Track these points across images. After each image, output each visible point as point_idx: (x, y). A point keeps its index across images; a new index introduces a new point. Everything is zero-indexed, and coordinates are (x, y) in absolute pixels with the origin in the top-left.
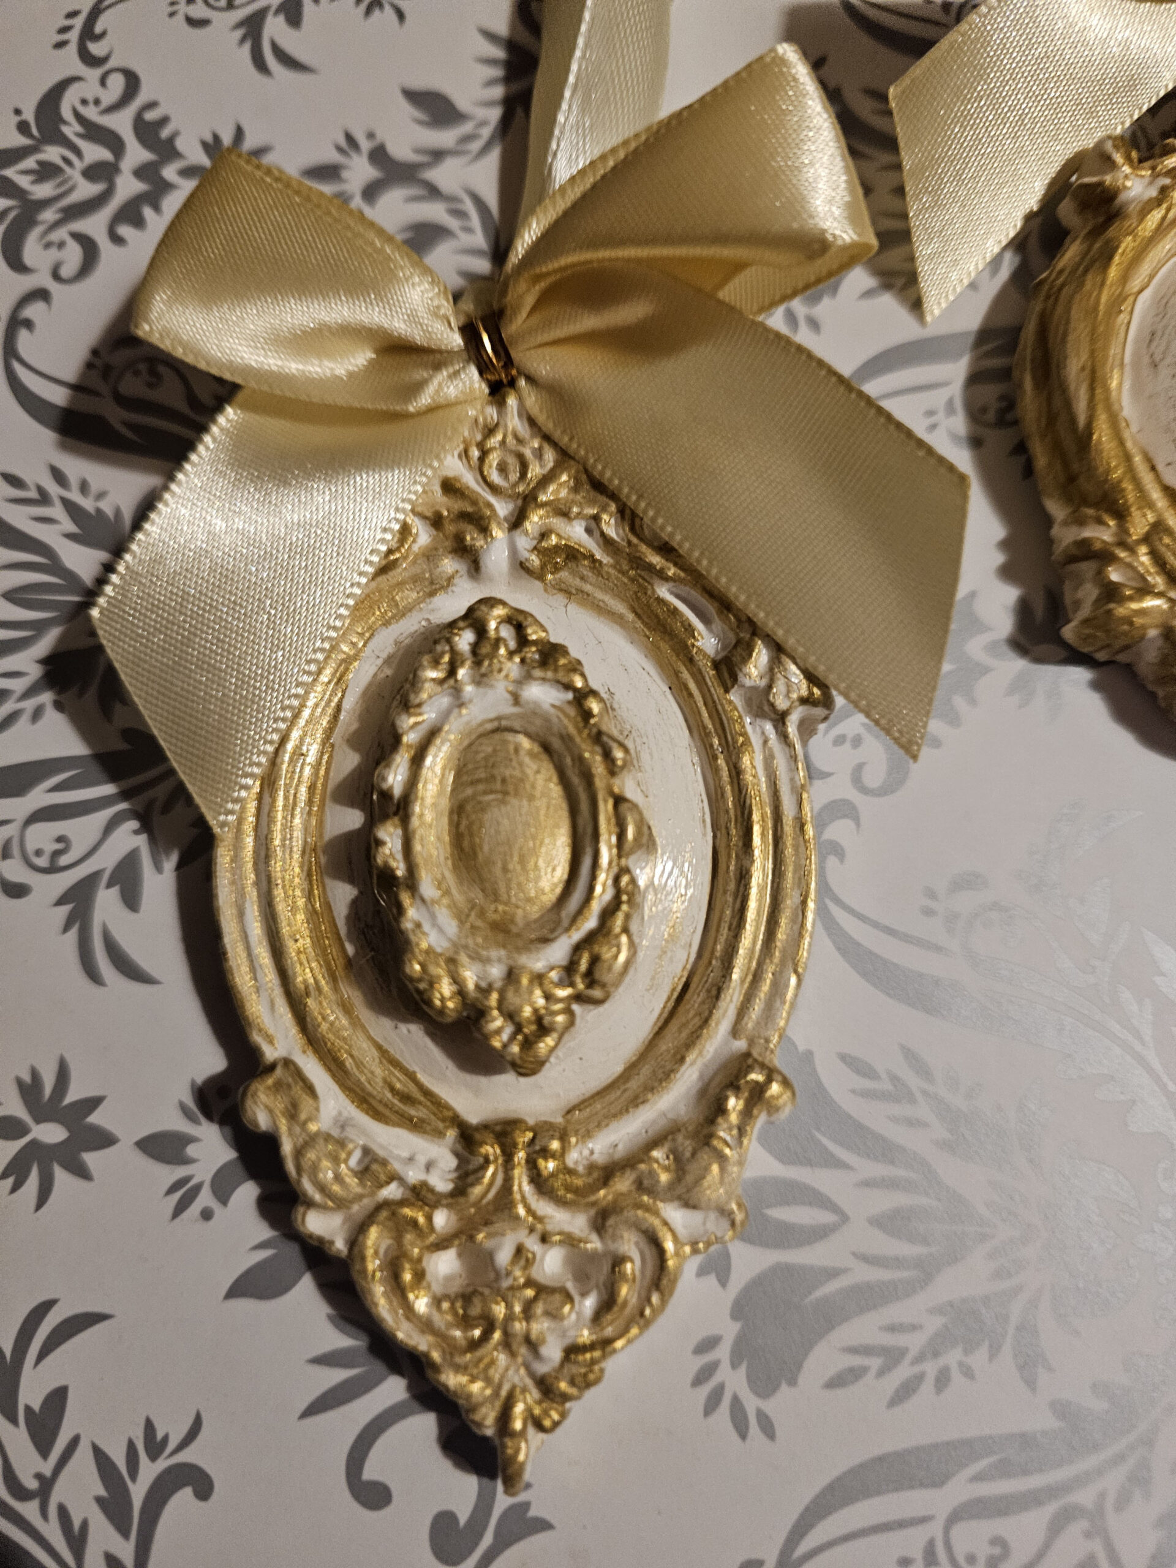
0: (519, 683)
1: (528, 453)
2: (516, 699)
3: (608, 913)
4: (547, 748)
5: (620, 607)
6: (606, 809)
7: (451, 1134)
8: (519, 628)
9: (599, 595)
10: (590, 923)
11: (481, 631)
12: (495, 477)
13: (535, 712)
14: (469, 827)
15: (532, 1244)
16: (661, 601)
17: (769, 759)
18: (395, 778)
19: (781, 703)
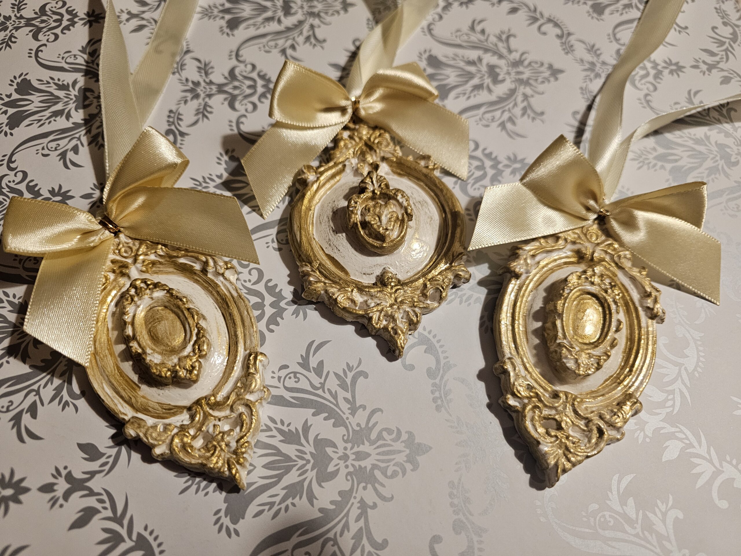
0: (151, 294)
1: (131, 245)
2: (152, 298)
3: (198, 334)
4: (166, 307)
5: (171, 270)
6: (186, 313)
7: (185, 411)
8: (145, 283)
9: (165, 269)
10: (194, 338)
11: (136, 288)
12: (125, 255)
13: (158, 299)
14: (154, 333)
15: (217, 423)
16: (181, 263)
17: (225, 286)
18: (129, 331)
19: (221, 271)
